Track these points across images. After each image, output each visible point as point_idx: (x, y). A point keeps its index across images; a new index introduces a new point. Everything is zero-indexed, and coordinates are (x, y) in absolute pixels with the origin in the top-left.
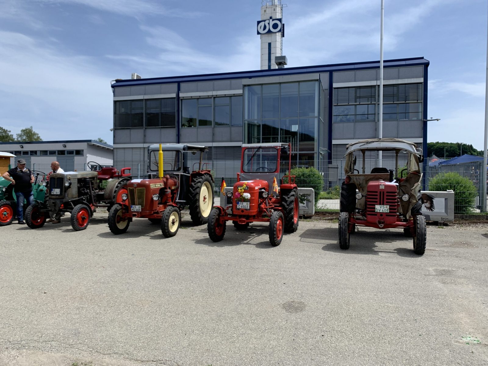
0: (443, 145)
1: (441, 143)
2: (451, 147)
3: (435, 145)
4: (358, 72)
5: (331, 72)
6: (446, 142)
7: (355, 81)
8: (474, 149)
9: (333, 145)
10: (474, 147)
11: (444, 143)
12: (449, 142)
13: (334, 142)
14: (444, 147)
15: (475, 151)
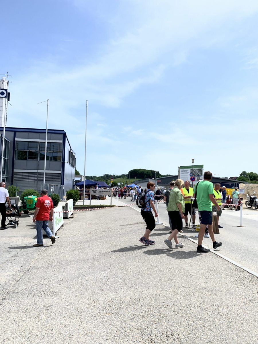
0: (144, 171)
1: (142, 170)
2: (148, 172)
3: (139, 171)
4: (30, 134)
5: (15, 132)
6: (145, 169)
7: (28, 138)
8: (160, 174)
9: (15, 172)
10: (160, 173)
11: (144, 170)
12: (147, 169)
13: (15, 171)
14: (144, 172)
15: (160, 175)
